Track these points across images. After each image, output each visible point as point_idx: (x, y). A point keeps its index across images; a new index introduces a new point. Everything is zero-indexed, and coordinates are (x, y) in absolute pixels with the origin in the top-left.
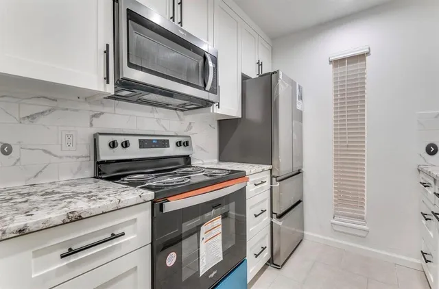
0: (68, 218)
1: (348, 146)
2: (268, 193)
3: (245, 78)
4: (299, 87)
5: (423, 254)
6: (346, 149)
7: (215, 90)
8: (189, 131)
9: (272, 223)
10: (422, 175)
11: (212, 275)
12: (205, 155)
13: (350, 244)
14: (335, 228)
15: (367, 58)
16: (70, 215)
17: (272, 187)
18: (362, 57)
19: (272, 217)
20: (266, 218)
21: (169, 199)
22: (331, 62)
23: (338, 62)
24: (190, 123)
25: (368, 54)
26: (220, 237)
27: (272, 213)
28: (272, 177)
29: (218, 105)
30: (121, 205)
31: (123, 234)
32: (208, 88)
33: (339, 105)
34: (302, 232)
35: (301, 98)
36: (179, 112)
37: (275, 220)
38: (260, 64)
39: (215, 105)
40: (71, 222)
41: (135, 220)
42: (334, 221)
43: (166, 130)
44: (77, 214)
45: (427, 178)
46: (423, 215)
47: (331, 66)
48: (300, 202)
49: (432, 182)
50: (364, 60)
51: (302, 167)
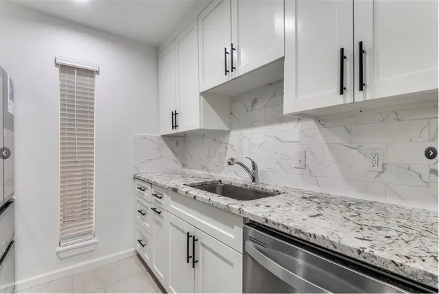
4: (11, 81)
5: (140, 241)
6: (75, 165)
10: (137, 181)
13: (79, 265)
14: (62, 256)
15: (97, 76)
18: (91, 73)
22: (57, 64)
23: (65, 68)
25: (97, 72)
35: (12, 98)
42: (61, 249)
45: (143, 184)
46: (140, 212)
47: (58, 69)
48: (12, 242)
49: (148, 186)
50: (93, 77)
51: (13, 194)
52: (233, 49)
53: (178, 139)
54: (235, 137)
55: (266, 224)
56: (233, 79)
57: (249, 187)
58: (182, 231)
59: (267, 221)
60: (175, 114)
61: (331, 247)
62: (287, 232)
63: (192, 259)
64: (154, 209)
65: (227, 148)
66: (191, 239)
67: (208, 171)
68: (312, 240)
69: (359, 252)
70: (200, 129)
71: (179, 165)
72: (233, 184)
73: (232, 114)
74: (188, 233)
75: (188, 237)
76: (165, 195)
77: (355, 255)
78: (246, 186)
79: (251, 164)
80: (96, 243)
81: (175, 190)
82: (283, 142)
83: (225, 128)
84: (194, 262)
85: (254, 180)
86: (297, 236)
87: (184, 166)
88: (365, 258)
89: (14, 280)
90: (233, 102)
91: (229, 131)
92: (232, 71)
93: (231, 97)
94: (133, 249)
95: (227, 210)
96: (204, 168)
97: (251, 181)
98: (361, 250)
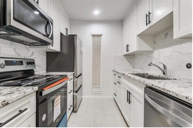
0: (2, 105)
1: (96, 64)
2: (73, 83)
3: (62, 34)
5: (115, 94)
7: (52, 38)
8: (32, 57)
9: (74, 95)
10: (114, 72)
11: (57, 121)
12: (40, 69)
14: (93, 92)
15: (102, 36)
16: (3, 103)
17: (74, 81)
18: (100, 36)
19: (74, 93)
20: (72, 93)
21: (44, 89)
22: (92, 35)
23: (94, 36)
24: (33, 52)
25: (102, 35)
26: (60, 104)
27: (74, 91)
28: (74, 77)
29: (52, 45)
30: (26, 94)
31: (26, 109)
32: (50, 37)
33: (94, 52)
34: (81, 97)
35: (82, 46)
36: (27, 46)
37: (75, 94)
38: (67, 30)
39: (51, 45)
40: (3, 106)
41: (30, 102)
42: (92, 90)
43: (19, 55)
44: (6, 102)
45: (115, 73)
46: (115, 83)
47: (92, 36)
48: (81, 85)
49: (117, 74)
50: (101, 37)
51: (82, 72)
52: (149, 14)
53: (130, 56)
54: (156, 53)
55: (152, 87)
56: (150, 27)
57: (161, 77)
58: (126, 90)
59: (153, 85)
60: (128, 46)
61: (175, 96)
62: (159, 89)
63: (129, 101)
64: (118, 82)
65: (152, 59)
66: (128, 93)
67: (143, 70)
68: (168, 93)
69: (187, 98)
70: (137, 51)
71: (131, 67)
72: (153, 76)
73: (155, 42)
74: (128, 91)
75: (128, 92)
76: (121, 77)
77: (185, 99)
78: (160, 76)
79: (163, 66)
80: (101, 91)
81: (124, 74)
82: (182, 54)
83: (151, 49)
84: (129, 102)
85: (164, 73)
86: (163, 91)
87: (133, 67)
88: (189, 100)
89: (82, 96)
90: (156, 36)
91: (154, 51)
92: (149, 23)
93: (154, 35)
94: (113, 97)
95: (139, 81)
96: (142, 68)
97: (163, 74)
98: (187, 97)
